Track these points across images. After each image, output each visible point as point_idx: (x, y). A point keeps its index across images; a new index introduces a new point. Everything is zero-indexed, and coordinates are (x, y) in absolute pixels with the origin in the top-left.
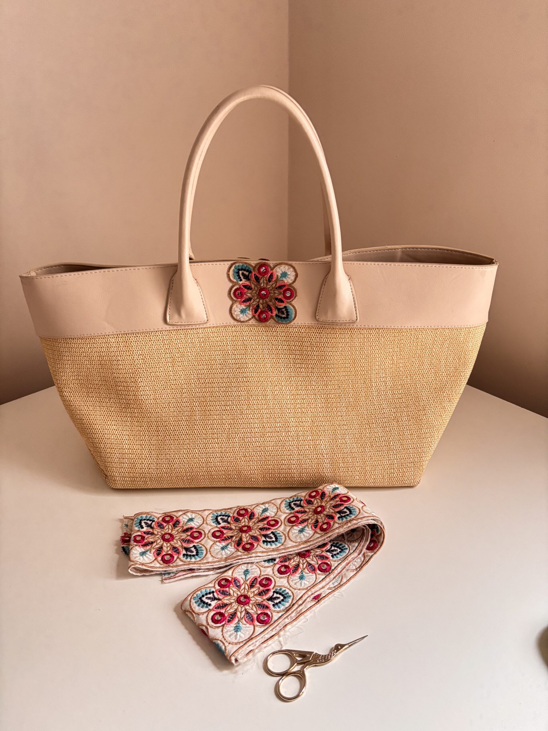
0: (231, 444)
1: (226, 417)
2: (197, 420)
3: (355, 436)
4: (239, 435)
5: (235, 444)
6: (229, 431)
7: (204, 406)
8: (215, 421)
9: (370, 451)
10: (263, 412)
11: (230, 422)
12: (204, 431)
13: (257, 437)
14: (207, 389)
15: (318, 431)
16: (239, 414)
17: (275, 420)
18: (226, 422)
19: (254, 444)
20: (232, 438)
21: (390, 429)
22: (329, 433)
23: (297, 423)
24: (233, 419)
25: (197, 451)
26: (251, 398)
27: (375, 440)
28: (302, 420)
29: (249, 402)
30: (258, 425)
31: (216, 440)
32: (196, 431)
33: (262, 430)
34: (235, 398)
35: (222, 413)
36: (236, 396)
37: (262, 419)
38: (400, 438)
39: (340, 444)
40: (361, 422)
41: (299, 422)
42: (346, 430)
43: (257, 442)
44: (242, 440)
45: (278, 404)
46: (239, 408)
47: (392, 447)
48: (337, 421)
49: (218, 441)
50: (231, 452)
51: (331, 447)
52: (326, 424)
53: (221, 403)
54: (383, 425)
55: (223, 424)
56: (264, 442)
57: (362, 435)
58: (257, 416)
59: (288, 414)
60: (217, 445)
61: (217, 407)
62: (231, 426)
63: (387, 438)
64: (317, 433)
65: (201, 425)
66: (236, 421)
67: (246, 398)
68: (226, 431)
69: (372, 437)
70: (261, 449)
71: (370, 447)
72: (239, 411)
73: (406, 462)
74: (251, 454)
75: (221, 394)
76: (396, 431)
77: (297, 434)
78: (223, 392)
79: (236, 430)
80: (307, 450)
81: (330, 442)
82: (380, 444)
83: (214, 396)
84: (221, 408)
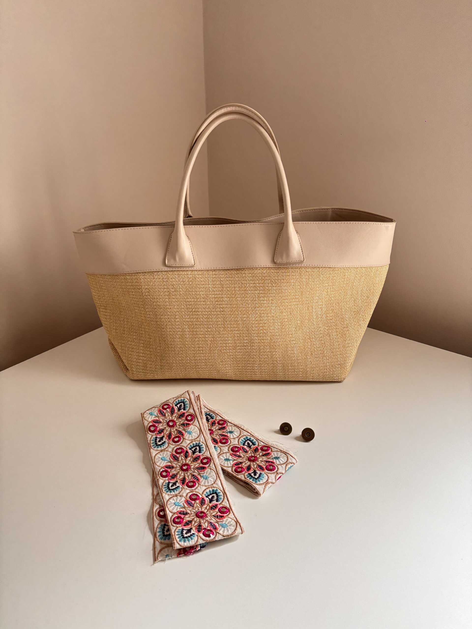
0: (212, 354)
1: (208, 336)
2: (187, 338)
3: (301, 348)
4: (217, 348)
5: (215, 354)
6: (211, 346)
7: (192, 328)
8: (201, 339)
9: (311, 358)
10: (234, 332)
11: (211, 339)
12: (193, 346)
13: (231, 349)
14: (194, 316)
15: (275, 345)
16: (217, 334)
17: (243, 338)
18: (208, 339)
19: (228, 354)
20: (213, 350)
21: (325, 342)
22: (283, 347)
23: (259, 341)
24: (213, 338)
25: (188, 359)
26: (226, 323)
27: (314, 350)
28: (263, 338)
29: (225, 326)
30: (231, 341)
31: (202, 352)
32: (187, 346)
33: (234, 345)
34: (214, 323)
35: (205, 333)
36: (215, 321)
37: (234, 337)
38: (331, 348)
39: (290, 354)
40: (305, 338)
41: (261, 340)
42: (295, 344)
43: (231, 352)
44: (220, 351)
45: (246, 327)
46: (217, 330)
47: (326, 354)
48: (288, 338)
49: (203, 352)
50: (213, 359)
51: (283, 356)
52: (281, 340)
53: (204, 326)
54: (320, 339)
55: (206, 341)
56: (235, 352)
57: (305, 347)
58: (230, 335)
59: (253, 334)
60: (202, 355)
61: (201, 329)
62: (212, 342)
63: (322, 348)
64: (274, 347)
65: (191, 341)
66: (216, 339)
67: (223, 323)
68: (208, 345)
69: (312, 348)
70: (233, 357)
71: (310, 355)
72: (217, 332)
73: (335, 364)
74: (227, 360)
75: (204, 320)
76: (328, 343)
77: (259, 348)
78: (206, 318)
79: (216, 345)
80: (266, 358)
81: (283, 353)
82: (317, 353)
83: (199, 321)
84: (205, 330)
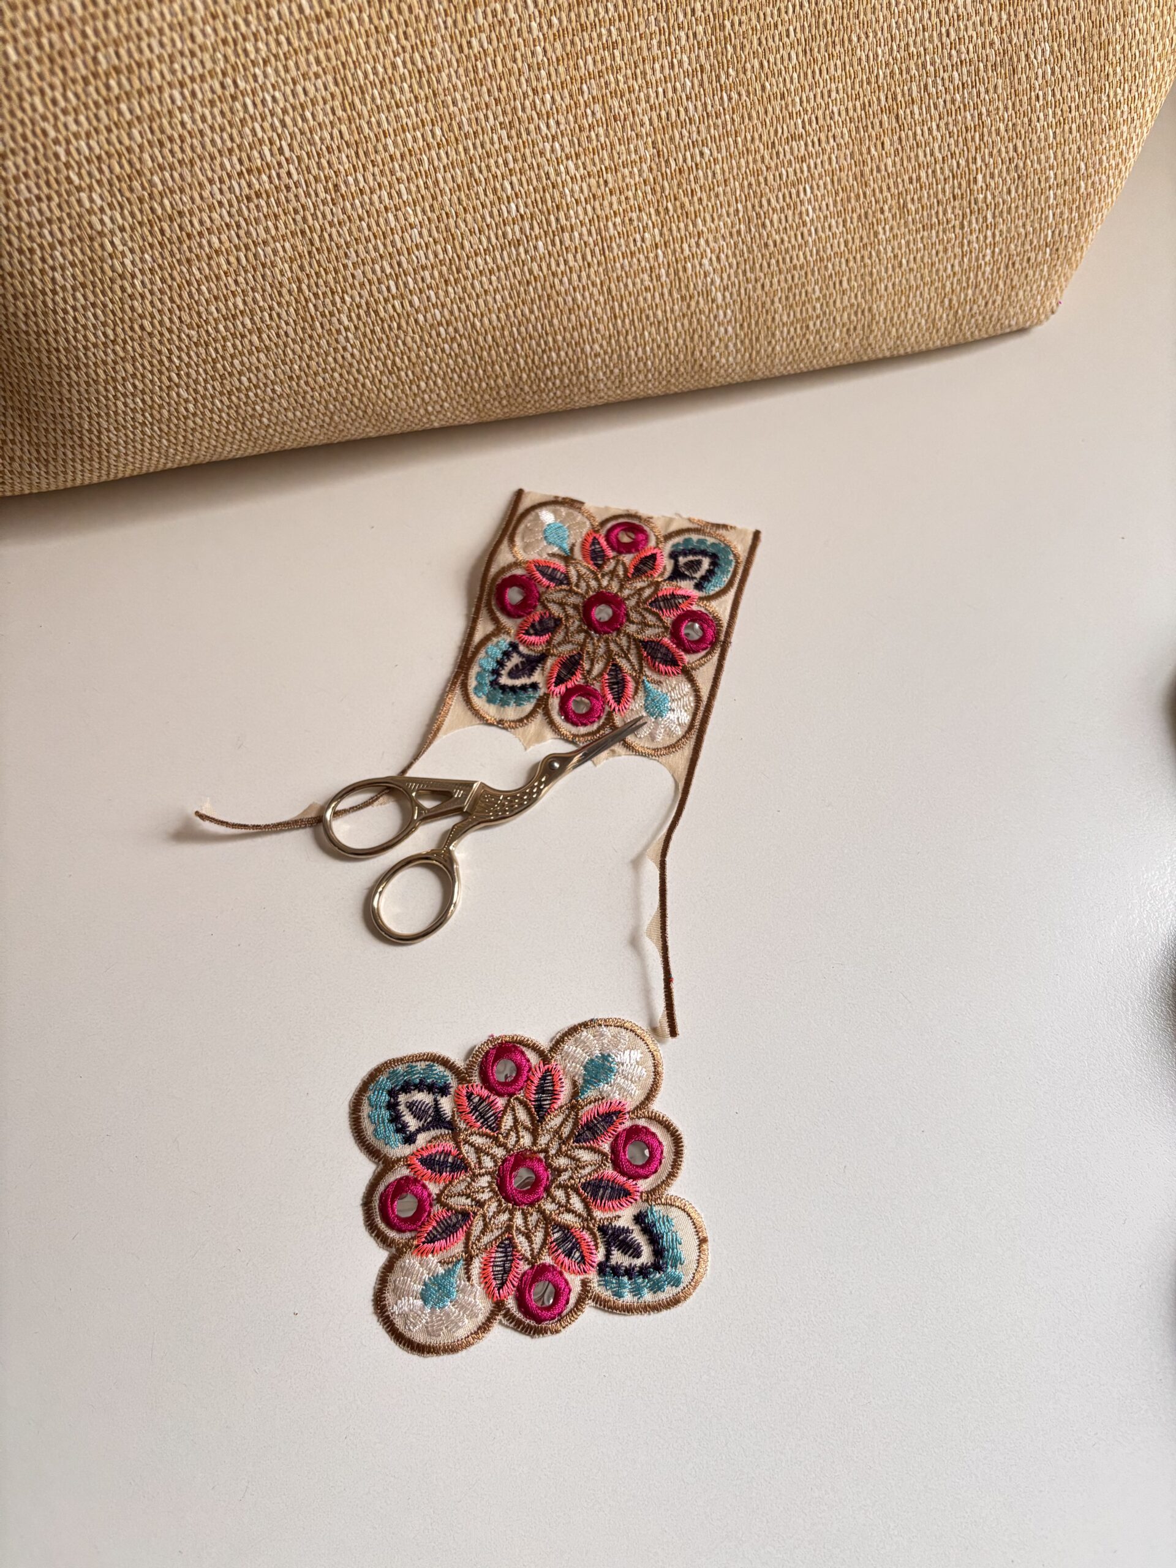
0: (323, 342)
1: (267, 230)
2: (133, 276)
3: (839, 180)
4: (347, 299)
5: (341, 339)
6: (300, 290)
7: (141, 200)
8: (222, 261)
9: (895, 237)
10: (431, 161)
11: (294, 247)
12: (186, 317)
13: (429, 287)
14: (123, 107)
15: (685, 194)
16: (324, 202)
17: (495, 190)
18: (275, 252)
19: (421, 318)
20: (323, 315)
21: (980, 115)
22: (734, 192)
23: (593, 181)
24: (303, 232)
25: (185, 395)
26: (363, 102)
27: (919, 179)
28: (612, 158)
29: (360, 130)
30: (425, 232)
31: (255, 339)
33: (445, 251)
34: (283, 124)
35: (240, 212)
36: (285, 111)
37: (434, 198)
38: (1015, 149)
39: (778, 232)
40: (863, 107)
41: (600, 173)
42: (803, 159)
43: (435, 306)
44: (367, 313)
45: (497, 101)
46: (315, 171)
47: (981, 196)
48: (763, 124)
49: (260, 338)
50: (333, 370)
51: (742, 254)
52: (719, 150)
53: (222, 166)
54: (953, 101)
55: (264, 265)
56: (462, 300)
57: (867, 170)
58: (409, 191)
59: (548, 146)
60: (262, 356)
61: (206, 194)
62: (302, 268)
63: (963, 162)
64: (682, 206)
66: (321, 238)
67: (339, 112)
68: (284, 291)
69: (906, 171)
70: (456, 330)
71: (894, 217)
72: (320, 188)
74: (418, 356)
75: (203, 119)
76: (1002, 119)
77: (599, 232)
78: (212, 103)
79: (330, 278)
80: (647, 289)
81: (739, 232)
82: (936, 195)
83: (171, 139)
84: (231, 189)
